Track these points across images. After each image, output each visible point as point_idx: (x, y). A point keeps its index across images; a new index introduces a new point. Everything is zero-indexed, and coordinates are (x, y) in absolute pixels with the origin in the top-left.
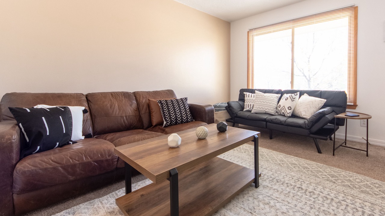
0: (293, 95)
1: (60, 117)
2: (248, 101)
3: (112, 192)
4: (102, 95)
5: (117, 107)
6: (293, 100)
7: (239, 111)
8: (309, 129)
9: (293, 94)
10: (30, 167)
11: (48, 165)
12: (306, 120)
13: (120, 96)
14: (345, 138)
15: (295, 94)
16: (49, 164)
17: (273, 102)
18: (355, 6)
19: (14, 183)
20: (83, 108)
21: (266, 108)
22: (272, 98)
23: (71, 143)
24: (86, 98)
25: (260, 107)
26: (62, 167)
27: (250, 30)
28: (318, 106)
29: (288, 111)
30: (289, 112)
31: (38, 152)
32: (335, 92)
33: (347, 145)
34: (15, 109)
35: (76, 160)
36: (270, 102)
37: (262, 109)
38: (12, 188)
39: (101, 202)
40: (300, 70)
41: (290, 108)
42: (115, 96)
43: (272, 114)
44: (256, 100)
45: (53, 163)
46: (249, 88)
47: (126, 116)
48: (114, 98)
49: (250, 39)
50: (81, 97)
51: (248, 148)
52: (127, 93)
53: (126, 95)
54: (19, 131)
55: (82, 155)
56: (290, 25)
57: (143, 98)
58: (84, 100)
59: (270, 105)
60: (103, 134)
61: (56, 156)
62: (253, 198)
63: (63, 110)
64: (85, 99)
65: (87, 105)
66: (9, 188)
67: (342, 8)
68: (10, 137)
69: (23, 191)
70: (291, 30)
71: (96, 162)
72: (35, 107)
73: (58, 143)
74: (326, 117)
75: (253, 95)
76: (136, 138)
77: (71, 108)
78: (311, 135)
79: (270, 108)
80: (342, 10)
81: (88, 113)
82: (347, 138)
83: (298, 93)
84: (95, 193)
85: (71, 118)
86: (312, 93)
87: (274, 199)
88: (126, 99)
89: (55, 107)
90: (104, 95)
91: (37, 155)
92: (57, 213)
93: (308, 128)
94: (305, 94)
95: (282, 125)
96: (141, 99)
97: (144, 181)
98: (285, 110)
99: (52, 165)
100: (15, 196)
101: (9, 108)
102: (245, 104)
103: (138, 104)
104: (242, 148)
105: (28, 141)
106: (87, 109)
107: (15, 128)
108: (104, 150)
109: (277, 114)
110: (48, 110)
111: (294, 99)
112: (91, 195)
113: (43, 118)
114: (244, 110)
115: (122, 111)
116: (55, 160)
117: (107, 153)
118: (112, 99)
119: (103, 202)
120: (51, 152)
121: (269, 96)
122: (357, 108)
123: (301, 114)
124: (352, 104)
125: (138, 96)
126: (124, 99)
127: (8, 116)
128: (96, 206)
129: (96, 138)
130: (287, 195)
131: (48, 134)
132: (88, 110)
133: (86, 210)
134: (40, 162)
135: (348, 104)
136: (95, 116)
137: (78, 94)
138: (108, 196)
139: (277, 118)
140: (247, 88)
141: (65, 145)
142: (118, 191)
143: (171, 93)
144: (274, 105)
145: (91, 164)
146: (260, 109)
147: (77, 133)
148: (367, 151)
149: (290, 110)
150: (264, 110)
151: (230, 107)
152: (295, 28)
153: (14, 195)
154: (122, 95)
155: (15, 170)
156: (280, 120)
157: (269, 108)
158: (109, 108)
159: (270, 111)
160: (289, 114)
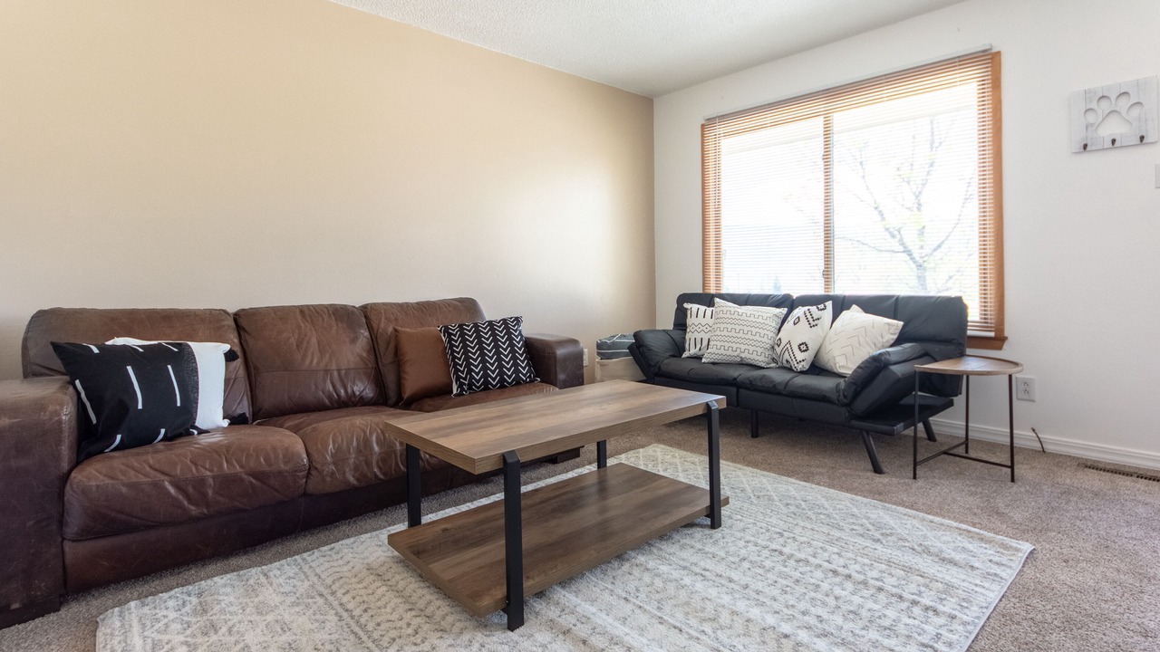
0: (813, 309)
1: (169, 367)
2: (695, 328)
3: (294, 555)
4: (275, 313)
5: (316, 345)
6: (813, 323)
7: (668, 358)
8: (848, 405)
9: (815, 307)
10: (101, 477)
11: (140, 475)
12: (842, 380)
13: (326, 317)
14: (964, 433)
15: (820, 306)
16: (143, 474)
17: (763, 332)
18: (994, 50)
19: (65, 514)
20: (227, 347)
21: (743, 347)
22: (760, 320)
23: (196, 432)
24: (235, 320)
25: (727, 345)
26: (172, 483)
27: (708, 119)
28: (880, 339)
29: (800, 356)
30: (802, 360)
31: (116, 449)
32: (933, 300)
33: (972, 454)
34: (67, 346)
35: (206, 469)
36: (754, 330)
37: (730, 353)
38: (62, 526)
39: (265, 575)
40: (890, 233)
41: (804, 347)
42: (310, 317)
43: (760, 364)
44: (716, 326)
45: (152, 471)
46: (708, 291)
47: (339, 371)
48: (307, 321)
49: (710, 146)
50: (223, 320)
51: (677, 461)
52: (344, 308)
53: (341, 314)
54: (75, 398)
55: (219, 455)
56: (820, 106)
57: (388, 320)
58: (229, 326)
59: (755, 338)
60: (277, 416)
61: (159, 456)
62: (642, 569)
63: (176, 350)
64: (233, 324)
65: (236, 341)
66: (54, 527)
67: (959, 57)
68: (58, 407)
69: (86, 534)
70: (821, 119)
71: (254, 475)
72: (109, 343)
73: (163, 431)
74: (892, 371)
75: (709, 310)
76: (358, 423)
77: (195, 346)
78: (854, 423)
79: (754, 348)
80: (960, 61)
81: (239, 360)
82: (970, 434)
83: (829, 304)
84: (253, 557)
85: (195, 371)
86: (872, 305)
87: (696, 574)
88: (340, 325)
89: (156, 342)
90: (282, 313)
91: (116, 454)
92: (162, 593)
93: (845, 401)
94: (854, 306)
95: (779, 394)
96: (382, 325)
97: (377, 532)
98: (791, 353)
99: (149, 477)
100: (68, 546)
101: (52, 344)
102: (687, 337)
103: (374, 339)
104: (660, 460)
105: (94, 421)
106: (238, 349)
107: (67, 390)
108: (274, 449)
109: (773, 365)
110: (141, 350)
111: (816, 322)
112: (242, 560)
113: (129, 368)
114: (684, 356)
115: (327, 356)
116: (157, 466)
117: (281, 456)
118: (302, 325)
119: (271, 574)
120: (148, 448)
121: (752, 312)
122: (1006, 346)
123: (835, 364)
124: (992, 334)
125: (373, 317)
126: (334, 323)
127: (44, 367)
128: (251, 582)
129: (259, 424)
130: (733, 566)
131: (140, 407)
132: (239, 354)
133: (229, 590)
134: (123, 467)
135: (969, 333)
136: (256, 368)
137: (214, 312)
138: (283, 562)
139: (764, 376)
140: (701, 292)
141: (180, 436)
142: (308, 553)
143: (469, 306)
144: (765, 340)
145: (242, 480)
146: (724, 352)
147: (211, 411)
148: (1012, 467)
149: (804, 351)
150: (736, 354)
151: (642, 346)
152: (835, 115)
153: (65, 542)
154: (329, 314)
155: (68, 484)
156: (773, 382)
157: (751, 349)
158: (295, 347)
159: (752, 357)
160: (802, 363)
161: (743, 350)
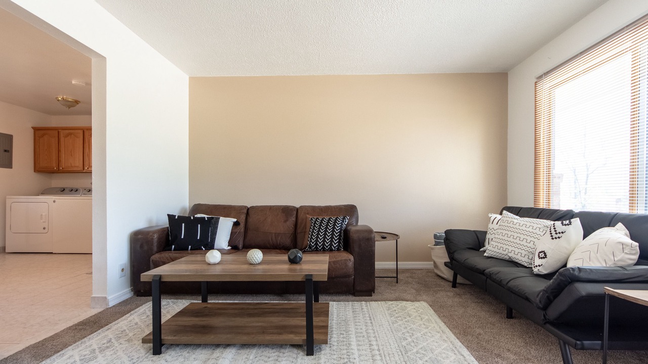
0: (556, 223)
2: (494, 232)
4: (261, 208)
6: (555, 236)
8: (543, 309)
9: (560, 222)
13: (278, 211)
15: (564, 222)
20: (236, 220)
21: (511, 248)
22: (530, 229)
23: (203, 249)
24: (248, 210)
25: (500, 245)
27: (539, 77)
29: (538, 261)
30: (538, 265)
31: (174, 250)
36: (522, 237)
37: (501, 251)
41: (543, 256)
42: (272, 210)
44: (500, 231)
58: (244, 212)
59: (522, 243)
63: (207, 219)
64: (246, 211)
70: (630, 53)
73: (190, 247)
77: (221, 219)
78: (549, 327)
79: (519, 250)
81: (241, 225)
85: (217, 227)
90: (263, 208)
94: (620, 223)
101: (168, 215)
105: (170, 240)
110: (192, 219)
111: (558, 235)
113: (183, 224)
114: (481, 250)
121: (524, 223)
131: (183, 238)
137: (242, 207)
141: (196, 249)
144: (530, 245)
146: (498, 251)
149: (542, 258)
150: (505, 253)
154: (280, 209)
157: (517, 251)
159: (517, 257)
160: (538, 268)
161: (510, 251)
